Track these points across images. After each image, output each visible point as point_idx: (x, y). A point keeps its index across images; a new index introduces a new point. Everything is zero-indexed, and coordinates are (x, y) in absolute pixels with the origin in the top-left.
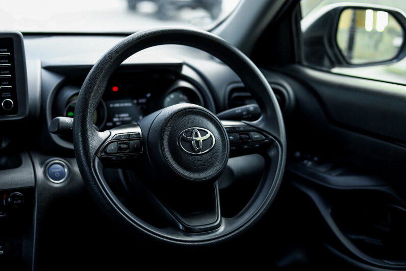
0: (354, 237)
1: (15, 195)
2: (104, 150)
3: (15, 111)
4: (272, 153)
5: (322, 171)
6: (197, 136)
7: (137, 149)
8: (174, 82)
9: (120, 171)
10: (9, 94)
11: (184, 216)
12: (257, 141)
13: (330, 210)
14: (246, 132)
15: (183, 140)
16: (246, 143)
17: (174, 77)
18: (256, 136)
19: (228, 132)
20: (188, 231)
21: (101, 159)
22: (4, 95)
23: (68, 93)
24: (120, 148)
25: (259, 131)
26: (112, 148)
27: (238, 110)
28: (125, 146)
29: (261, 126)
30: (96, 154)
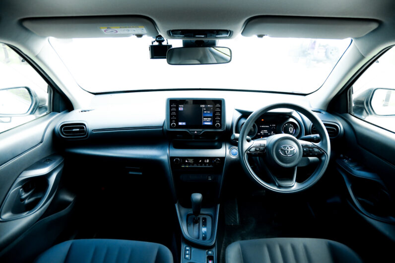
0: (360, 199)
1: (217, 160)
2: (249, 150)
3: (220, 128)
4: (323, 158)
5: (351, 166)
6: (288, 148)
7: (263, 151)
8: (288, 119)
9: (258, 158)
10: (218, 121)
11: (279, 180)
12: (316, 152)
13: (351, 185)
14: (312, 148)
15: (282, 150)
16: (311, 152)
17: (288, 117)
18: (316, 150)
19: (303, 147)
20: (280, 187)
21: (247, 154)
22: (217, 121)
23: (243, 121)
24: (256, 150)
25: (318, 148)
26: (253, 149)
27: (312, 136)
28: (258, 149)
29: (319, 146)
30: (246, 151)
